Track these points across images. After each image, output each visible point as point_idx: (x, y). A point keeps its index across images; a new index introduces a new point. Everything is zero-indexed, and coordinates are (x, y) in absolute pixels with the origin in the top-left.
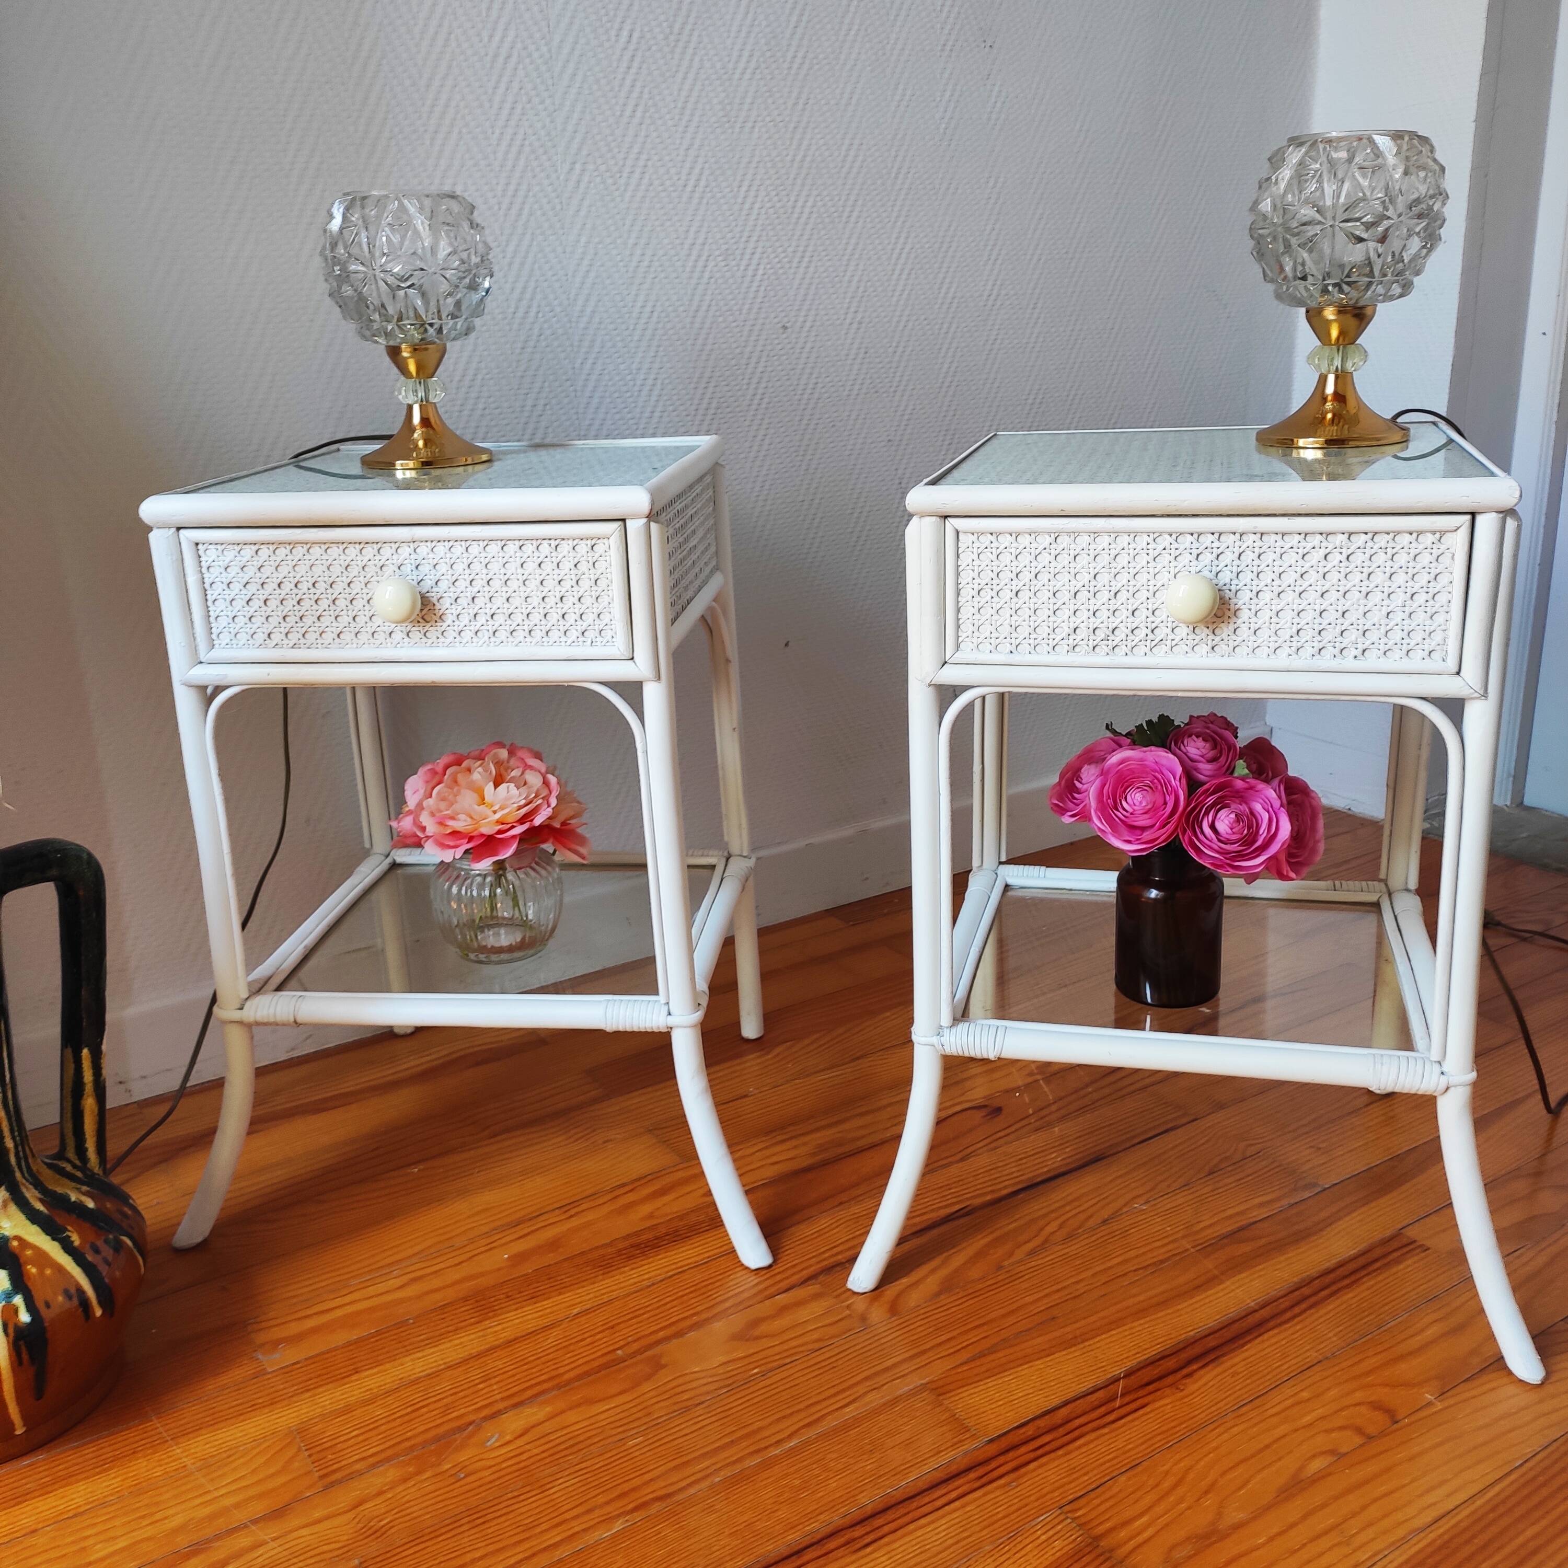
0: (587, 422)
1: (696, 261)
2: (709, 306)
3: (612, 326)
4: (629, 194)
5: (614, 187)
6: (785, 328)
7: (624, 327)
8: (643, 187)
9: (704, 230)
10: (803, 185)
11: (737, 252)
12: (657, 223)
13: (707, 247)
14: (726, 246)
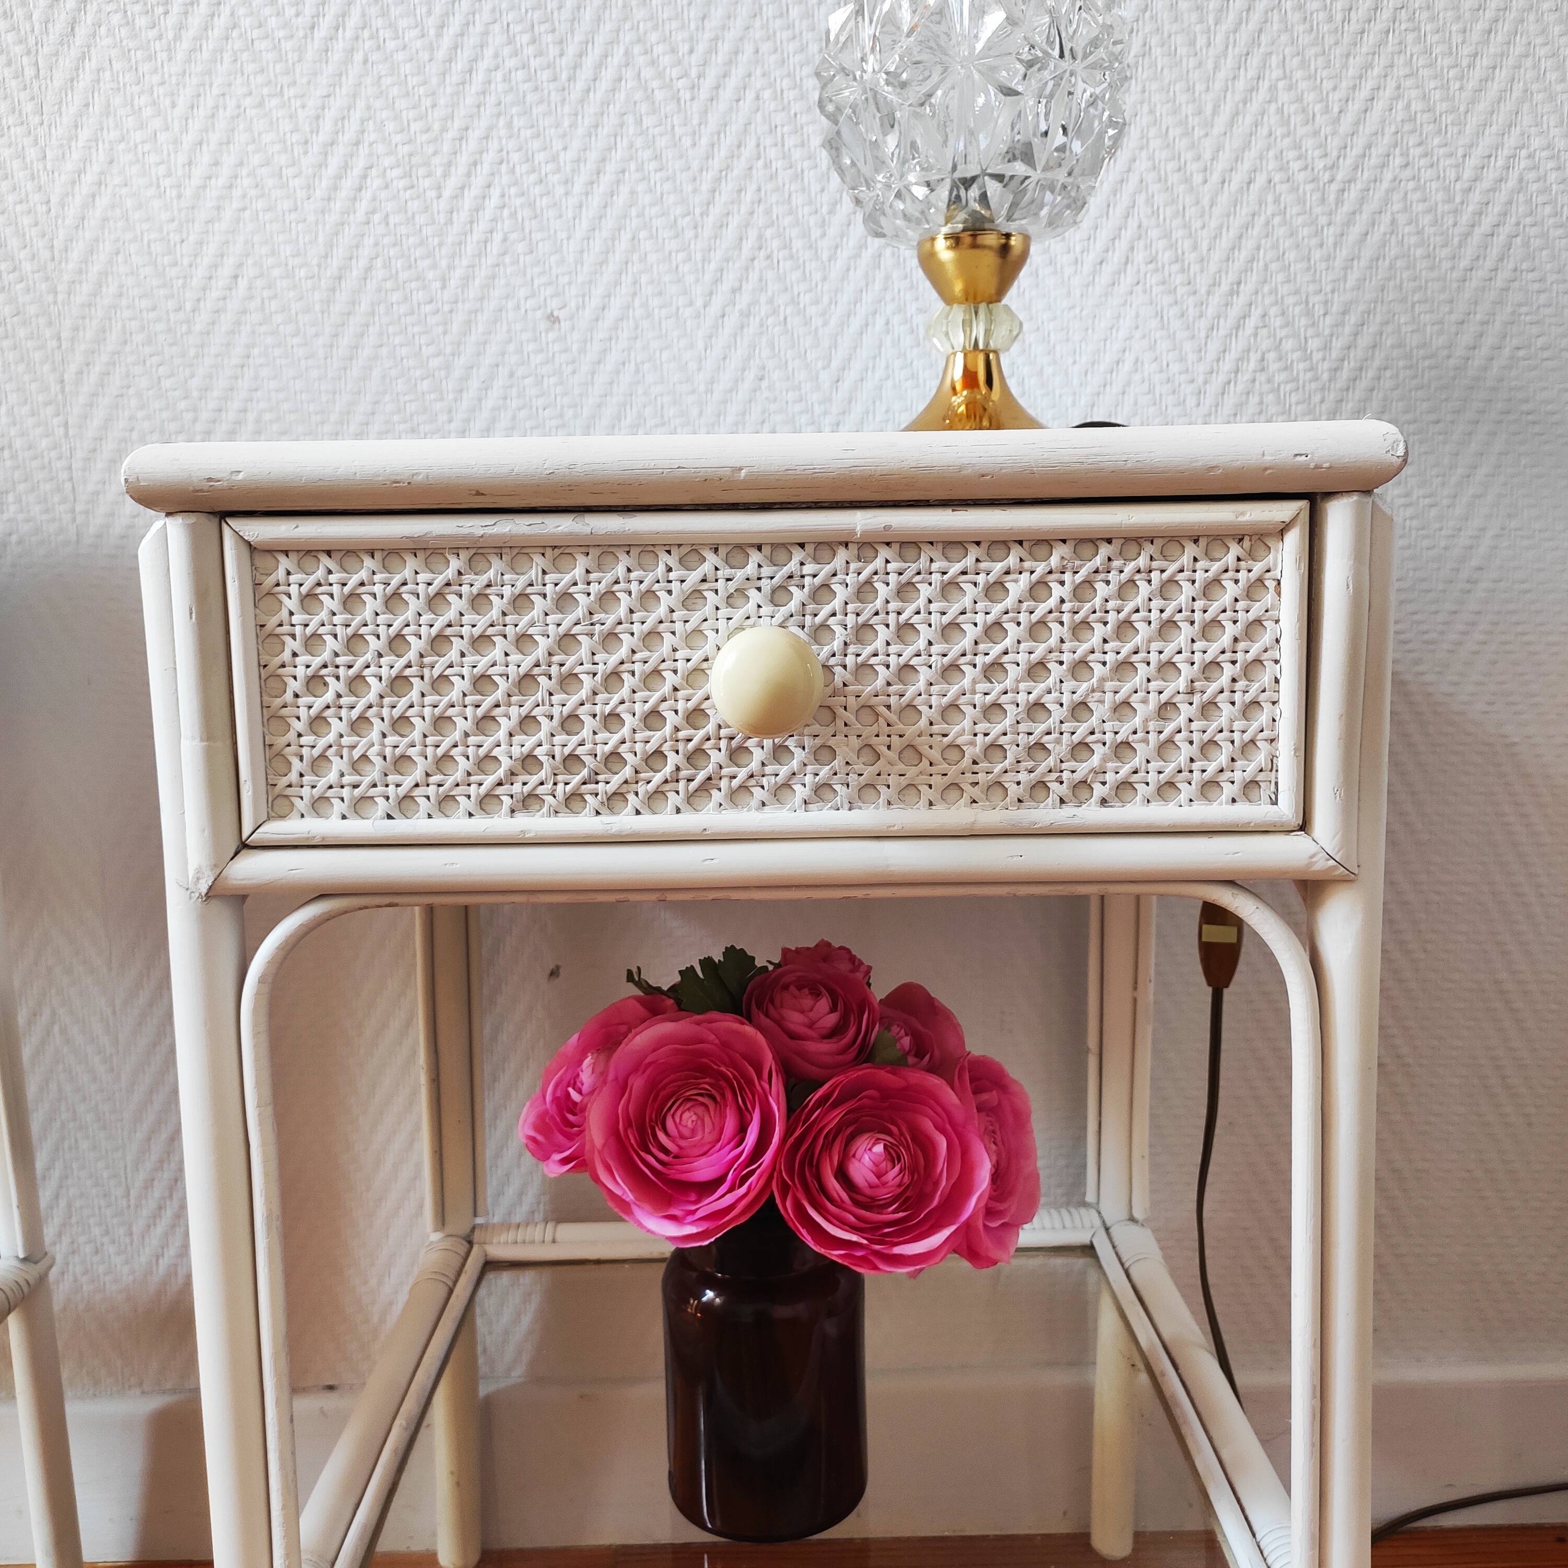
0: (90, 487)
1: (339, 177)
2: (369, 269)
3: (144, 303)
4: (185, 45)
5: (152, 34)
6: (553, 319)
7: (171, 304)
8: (216, 33)
9: (356, 115)
10: (598, 20)
11: (436, 160)
12: (248, 102)
13: (363, 150)
14: (406, 149)
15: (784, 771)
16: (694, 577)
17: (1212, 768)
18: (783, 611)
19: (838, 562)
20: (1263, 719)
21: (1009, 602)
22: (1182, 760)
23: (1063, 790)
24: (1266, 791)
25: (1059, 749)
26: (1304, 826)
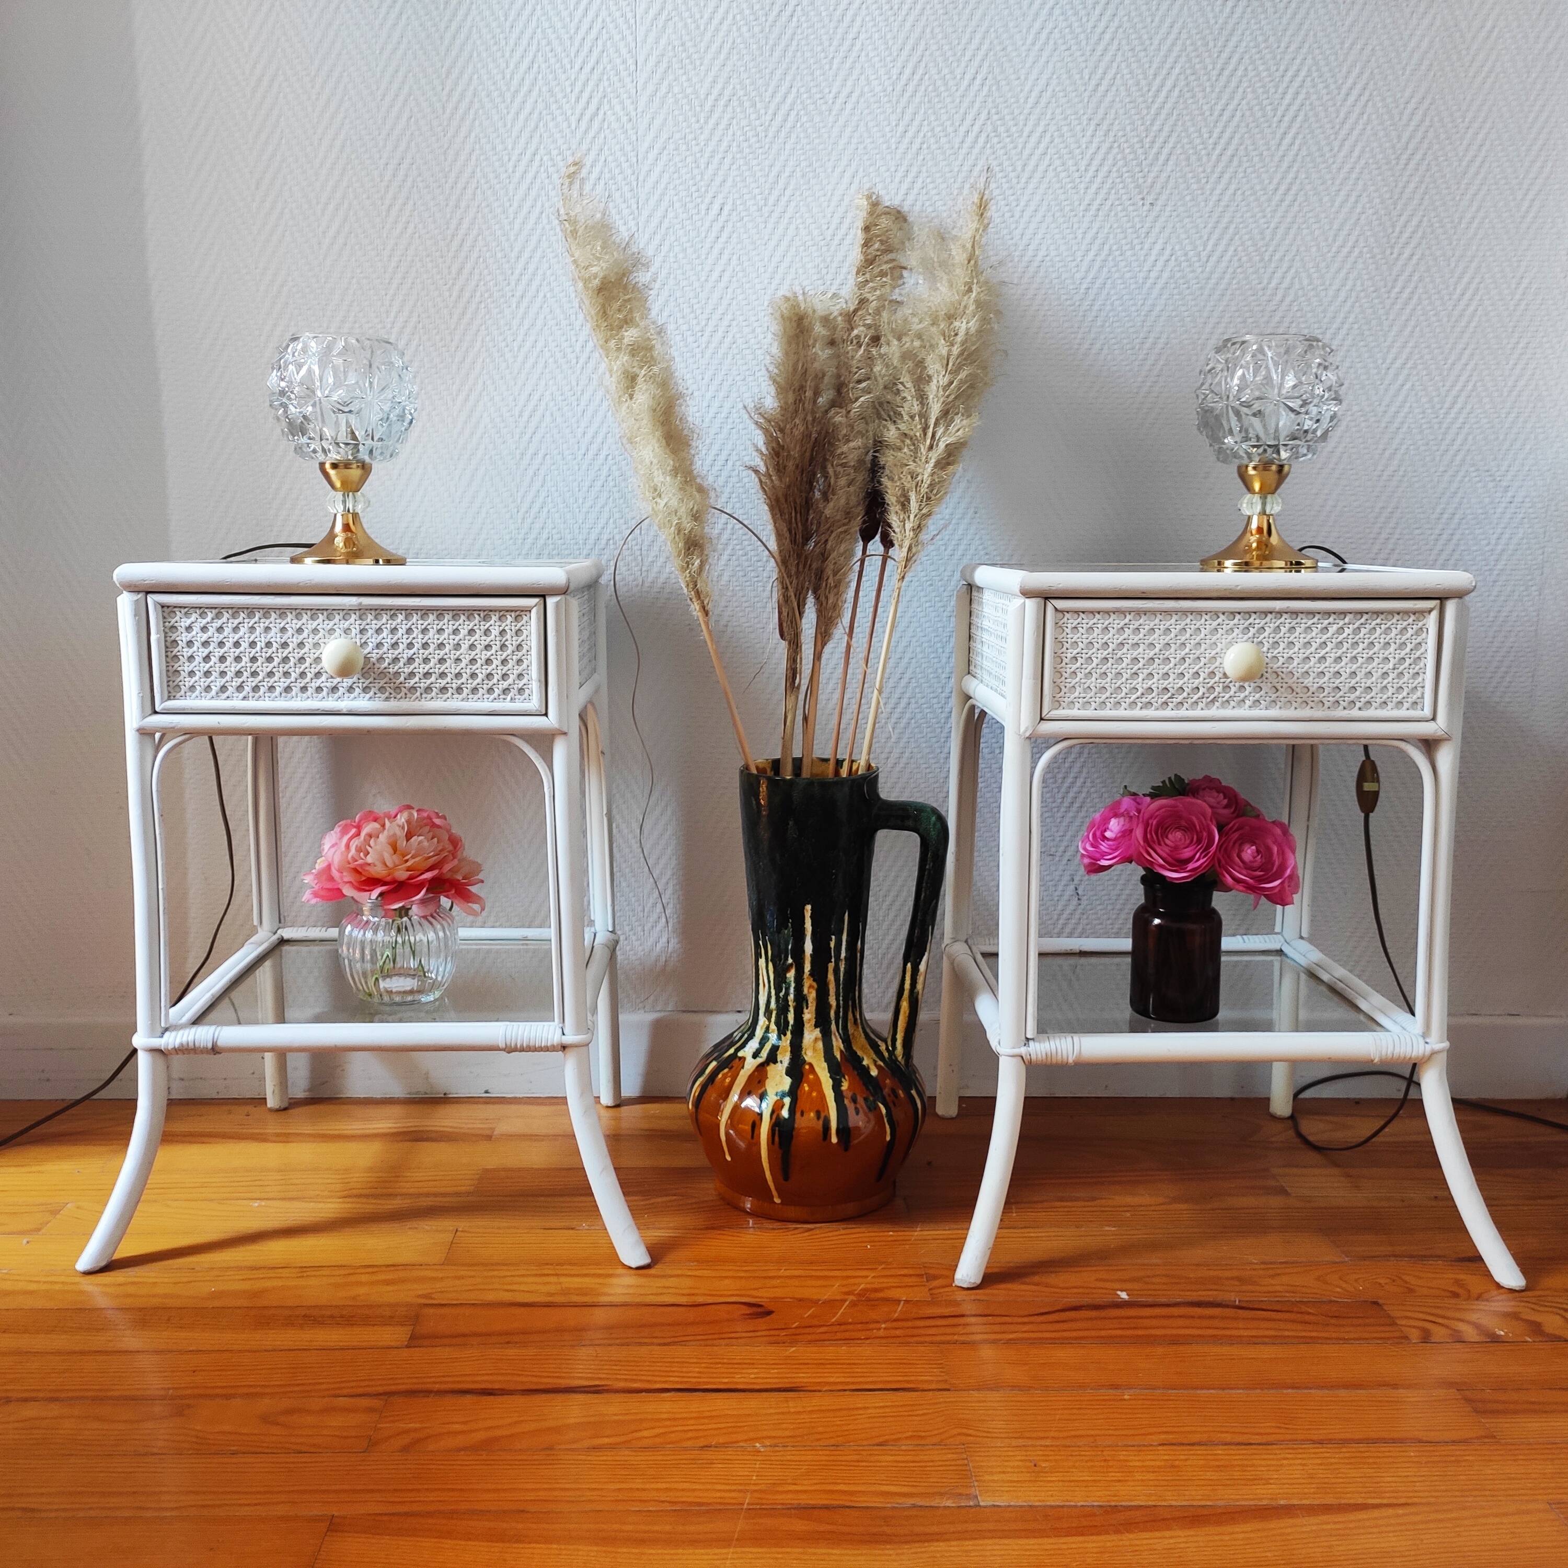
15: (1242, 695)
16: (1215, 623)
17: (1400, 697)
18: (1246, 637)
19: (1268, 619)
20: (1420, 679)
21: (1329, 635)
22: (1390, 694)
23: (1345, 704)
24: (1419, 707)
25: (1345, 689)
26: (1434, 719)
